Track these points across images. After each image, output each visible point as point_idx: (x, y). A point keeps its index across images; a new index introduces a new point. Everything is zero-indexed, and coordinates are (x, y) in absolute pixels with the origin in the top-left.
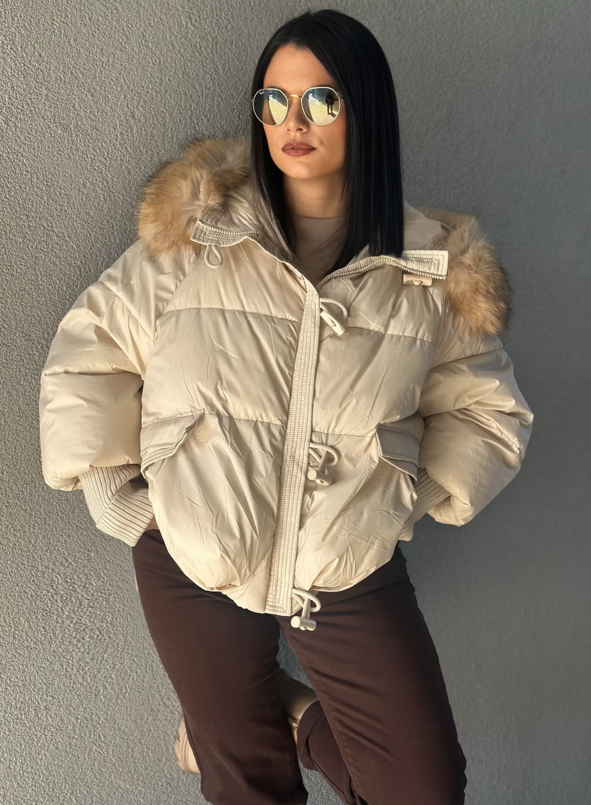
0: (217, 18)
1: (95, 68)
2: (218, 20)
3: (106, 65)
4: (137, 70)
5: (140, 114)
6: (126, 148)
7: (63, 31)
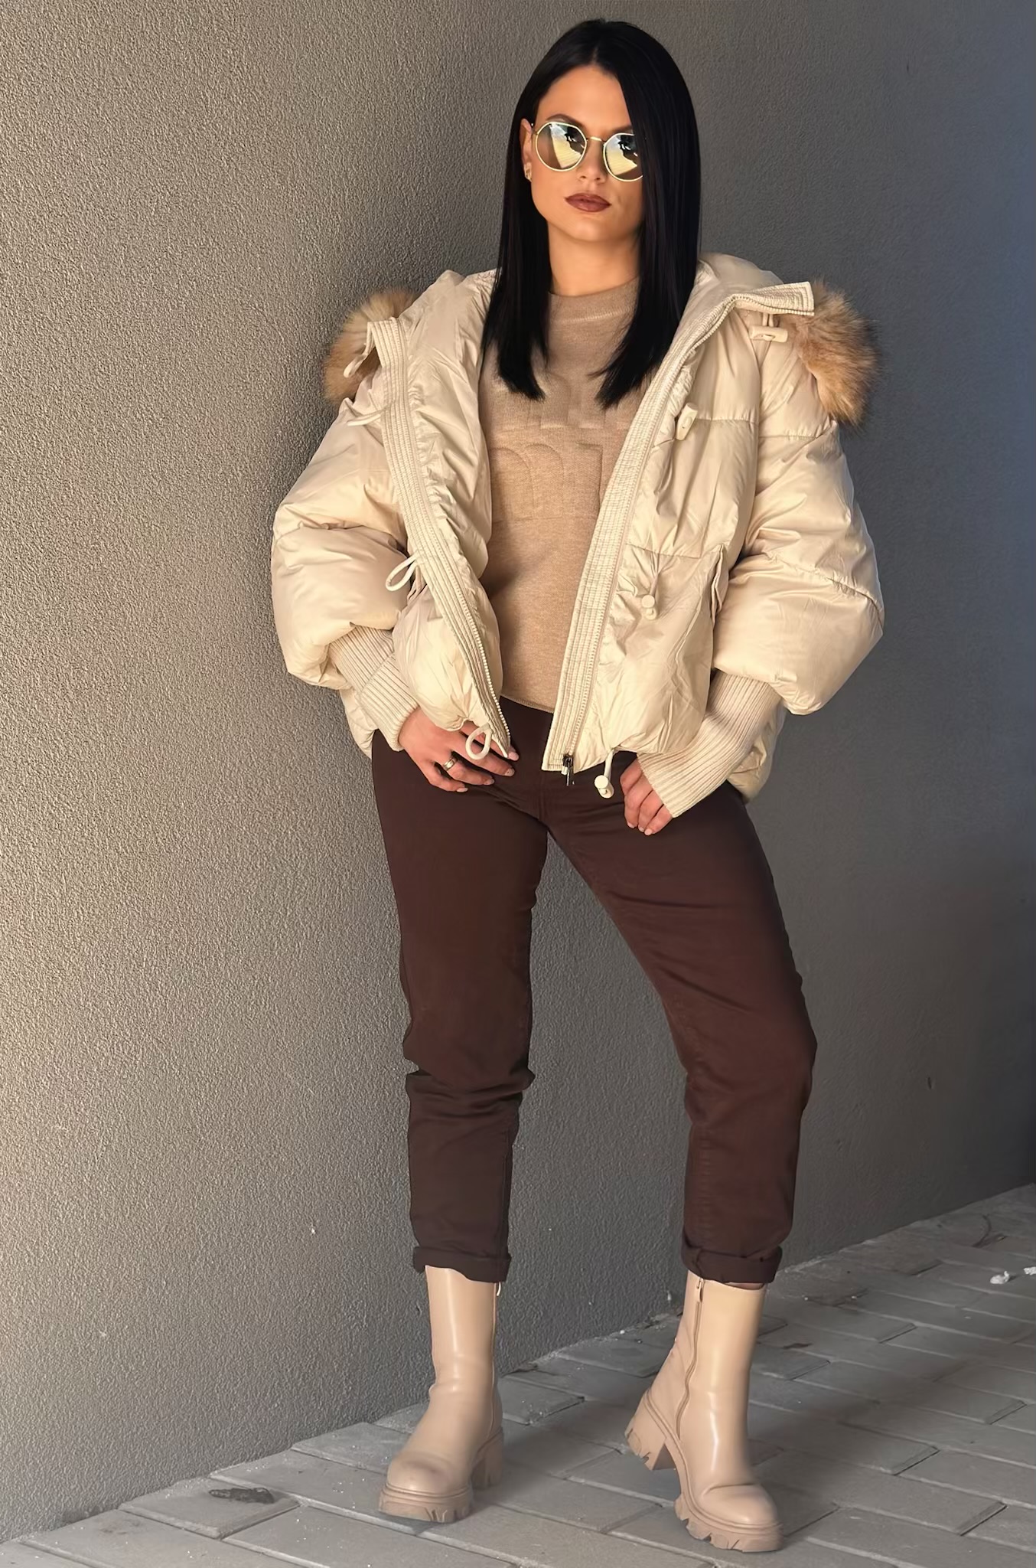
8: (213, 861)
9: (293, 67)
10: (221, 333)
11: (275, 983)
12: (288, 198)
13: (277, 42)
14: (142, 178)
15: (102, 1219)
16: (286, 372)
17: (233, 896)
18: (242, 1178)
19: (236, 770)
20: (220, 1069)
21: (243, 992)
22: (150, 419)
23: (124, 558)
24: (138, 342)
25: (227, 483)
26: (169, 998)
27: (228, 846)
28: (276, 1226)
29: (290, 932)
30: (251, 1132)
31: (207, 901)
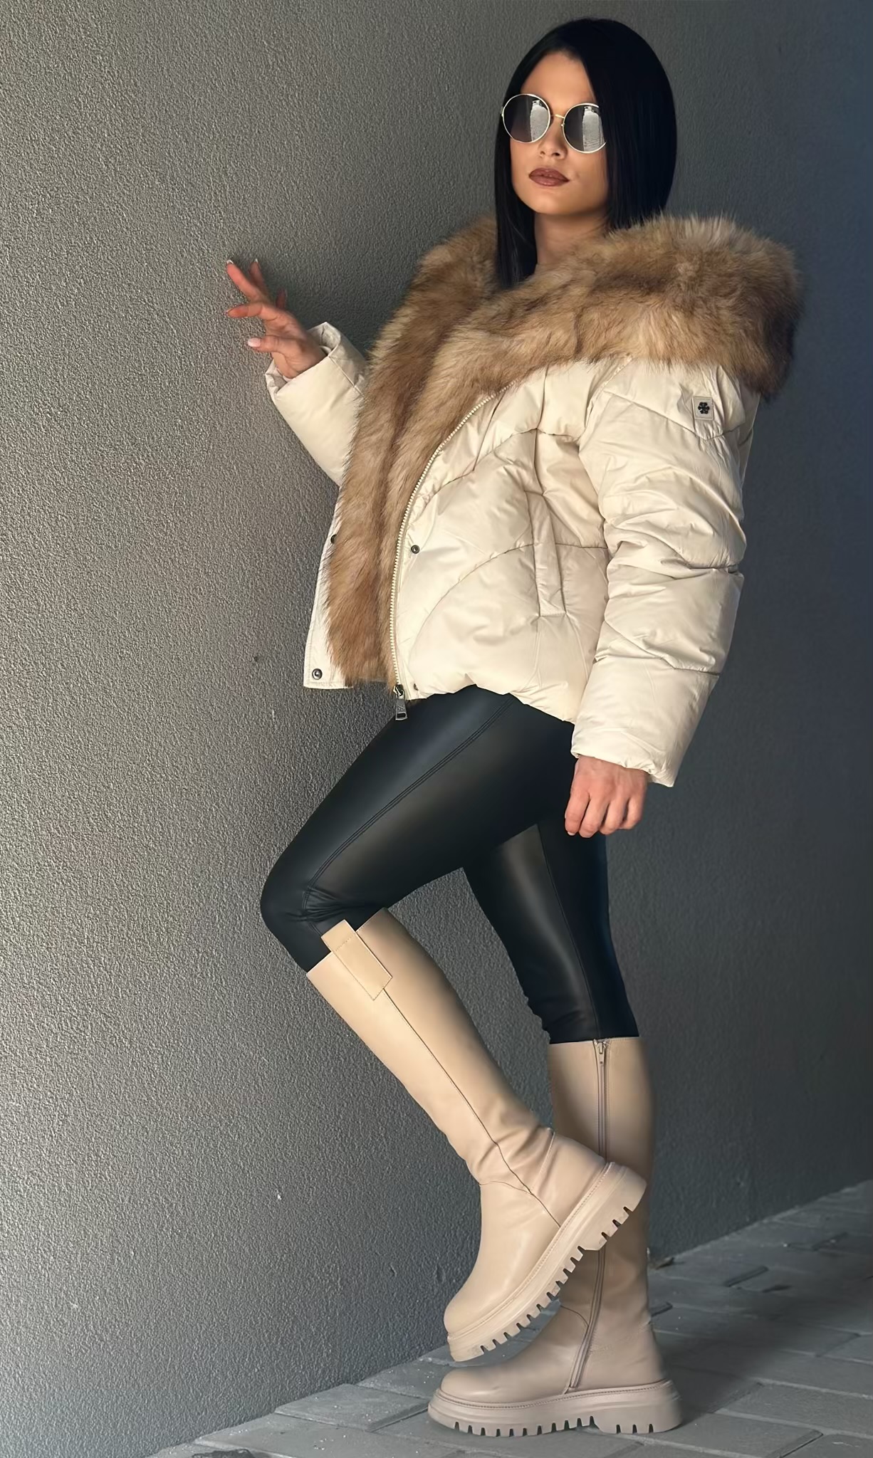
8: (147, 838)
9: (164, 71)
10: (113, 328)
11: (220, 956)
12: (169, 195)
13: (146, 47)
14: (21, 181)
15: (64, 1192)
16: (181, 363)
17: (170, 871)
18: (202, 1147)
19: (163, 749)
20: (172, 1041)
21: (188, 965)
22: (48, 413)
23: (33, 548)
24: (30, 339)
25: (131, 472)
26: (114, 974)
27: (161, 824)
28: (241, 1194)
29: (230, 905)
30: (207, 1101)
31: (144, 877)
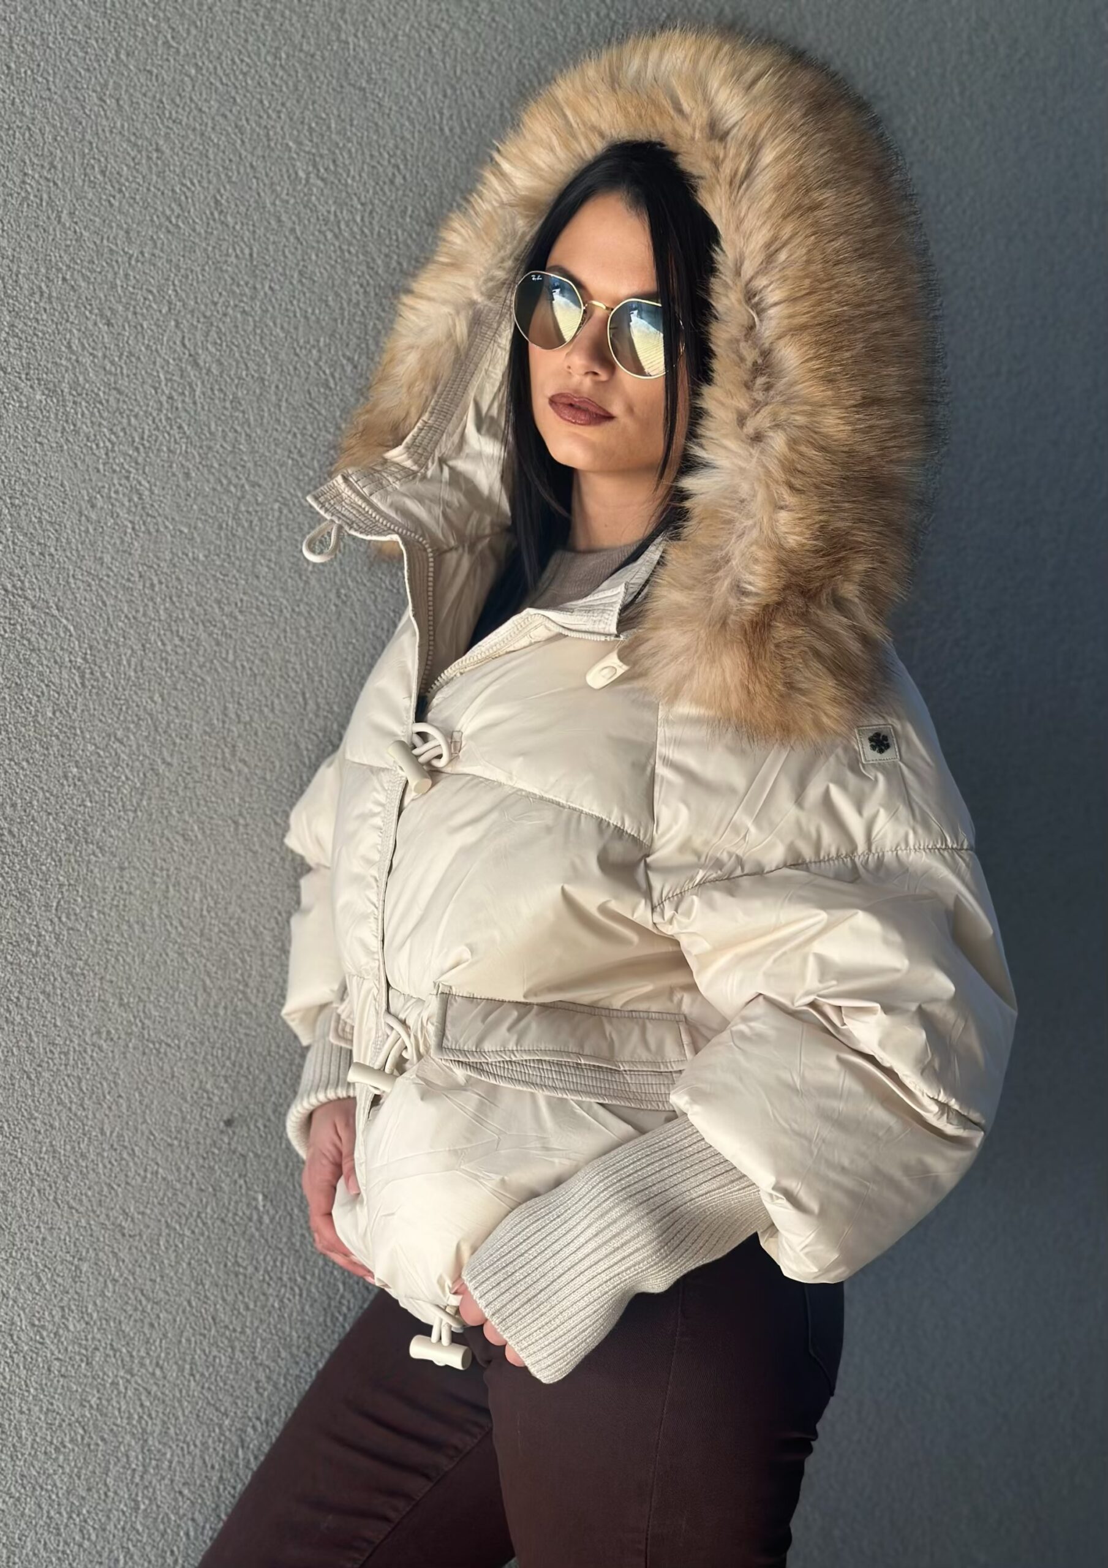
0: (374, 163)
1: (113, 268)
2: (374, 167)
3: (137, 261)
4: (203, 270)
5: (209, 359)
6: (180, 427)
7: (45, 196)
